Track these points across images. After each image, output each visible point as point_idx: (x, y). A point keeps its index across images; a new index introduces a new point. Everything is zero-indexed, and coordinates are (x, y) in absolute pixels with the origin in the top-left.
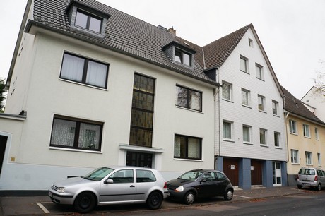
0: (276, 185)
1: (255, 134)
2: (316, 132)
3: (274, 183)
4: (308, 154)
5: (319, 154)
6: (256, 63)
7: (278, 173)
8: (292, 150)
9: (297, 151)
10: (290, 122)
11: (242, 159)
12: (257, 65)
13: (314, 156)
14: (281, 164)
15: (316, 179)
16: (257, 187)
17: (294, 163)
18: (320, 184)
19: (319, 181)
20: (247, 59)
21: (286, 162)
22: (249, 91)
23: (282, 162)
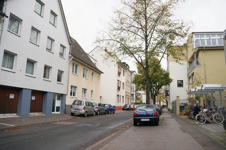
0: (55, 112)
1: (39, 69)
2: (92, 75)
3: (53, 111)
4: (85, 90)
5: (92, 91)
6: (51, 11)
7: (58, 103)
8: (72, 87)
9: (75, 87)
10: (73, 64)
11: (22, 89)
12: (52, 12)
13: (88, 92)
14: (61, 96)
15: (84, 108)
16: (37, 114)
17: (72, 96)
18: (86, 112)
19: (86, 110)
20: (44, 4)
21: (66, 95)
22: (40, 32)
23: (62, 95)
